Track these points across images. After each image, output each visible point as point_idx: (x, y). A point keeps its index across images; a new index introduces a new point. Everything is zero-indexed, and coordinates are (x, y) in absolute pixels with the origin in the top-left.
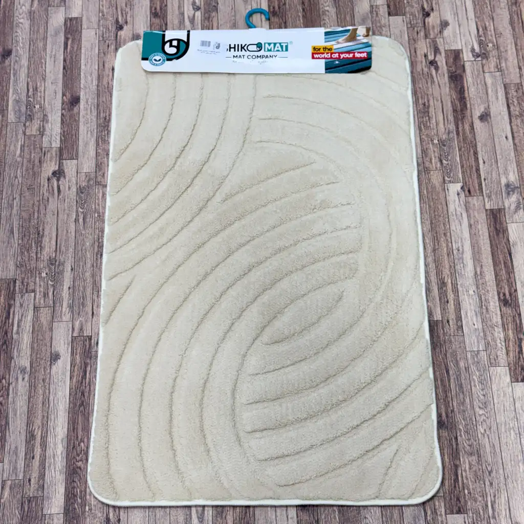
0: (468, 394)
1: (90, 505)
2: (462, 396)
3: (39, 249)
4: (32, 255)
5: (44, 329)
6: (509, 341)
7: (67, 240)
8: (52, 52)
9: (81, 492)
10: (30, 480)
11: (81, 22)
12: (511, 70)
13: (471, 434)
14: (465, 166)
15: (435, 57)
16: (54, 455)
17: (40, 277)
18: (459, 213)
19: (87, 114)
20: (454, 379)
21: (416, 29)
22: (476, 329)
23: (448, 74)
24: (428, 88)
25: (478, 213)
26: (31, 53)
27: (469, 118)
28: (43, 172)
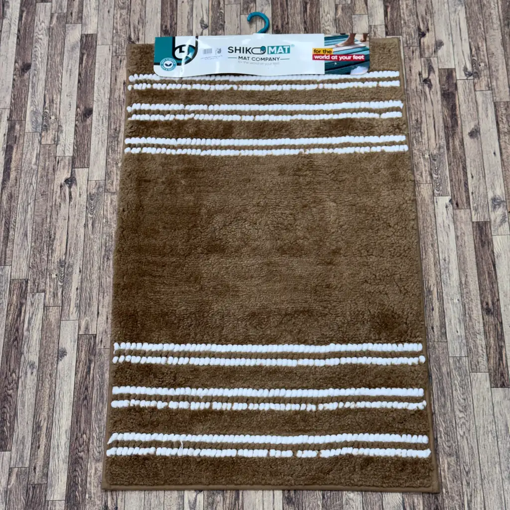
0: (449, 398)
1: (90, 493)
2: (443, 399)
3: (50, 251)
4: (44, 257)
5: (53, 327)
6: (490, 348)
7: (76, 244)
8: (68, 66)
9: (82, 480)
10: (35, 468)
11: (96, 38)
12: (502, 89)
13: (451, 435)
14: (454, 180)
15: (429, 74)
16: (58, 445)
17: (51, 278)
18: (446, 225)
19: (99, 125)
20: (437, 383)
21: (411, 48)
22: (459, 336)
23: (441, 91)
24: (421, 104)
25: (465, 225)
26: (49, 67)
27: (460, 134)
28: (56, 179)
